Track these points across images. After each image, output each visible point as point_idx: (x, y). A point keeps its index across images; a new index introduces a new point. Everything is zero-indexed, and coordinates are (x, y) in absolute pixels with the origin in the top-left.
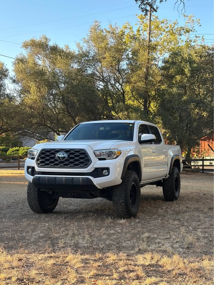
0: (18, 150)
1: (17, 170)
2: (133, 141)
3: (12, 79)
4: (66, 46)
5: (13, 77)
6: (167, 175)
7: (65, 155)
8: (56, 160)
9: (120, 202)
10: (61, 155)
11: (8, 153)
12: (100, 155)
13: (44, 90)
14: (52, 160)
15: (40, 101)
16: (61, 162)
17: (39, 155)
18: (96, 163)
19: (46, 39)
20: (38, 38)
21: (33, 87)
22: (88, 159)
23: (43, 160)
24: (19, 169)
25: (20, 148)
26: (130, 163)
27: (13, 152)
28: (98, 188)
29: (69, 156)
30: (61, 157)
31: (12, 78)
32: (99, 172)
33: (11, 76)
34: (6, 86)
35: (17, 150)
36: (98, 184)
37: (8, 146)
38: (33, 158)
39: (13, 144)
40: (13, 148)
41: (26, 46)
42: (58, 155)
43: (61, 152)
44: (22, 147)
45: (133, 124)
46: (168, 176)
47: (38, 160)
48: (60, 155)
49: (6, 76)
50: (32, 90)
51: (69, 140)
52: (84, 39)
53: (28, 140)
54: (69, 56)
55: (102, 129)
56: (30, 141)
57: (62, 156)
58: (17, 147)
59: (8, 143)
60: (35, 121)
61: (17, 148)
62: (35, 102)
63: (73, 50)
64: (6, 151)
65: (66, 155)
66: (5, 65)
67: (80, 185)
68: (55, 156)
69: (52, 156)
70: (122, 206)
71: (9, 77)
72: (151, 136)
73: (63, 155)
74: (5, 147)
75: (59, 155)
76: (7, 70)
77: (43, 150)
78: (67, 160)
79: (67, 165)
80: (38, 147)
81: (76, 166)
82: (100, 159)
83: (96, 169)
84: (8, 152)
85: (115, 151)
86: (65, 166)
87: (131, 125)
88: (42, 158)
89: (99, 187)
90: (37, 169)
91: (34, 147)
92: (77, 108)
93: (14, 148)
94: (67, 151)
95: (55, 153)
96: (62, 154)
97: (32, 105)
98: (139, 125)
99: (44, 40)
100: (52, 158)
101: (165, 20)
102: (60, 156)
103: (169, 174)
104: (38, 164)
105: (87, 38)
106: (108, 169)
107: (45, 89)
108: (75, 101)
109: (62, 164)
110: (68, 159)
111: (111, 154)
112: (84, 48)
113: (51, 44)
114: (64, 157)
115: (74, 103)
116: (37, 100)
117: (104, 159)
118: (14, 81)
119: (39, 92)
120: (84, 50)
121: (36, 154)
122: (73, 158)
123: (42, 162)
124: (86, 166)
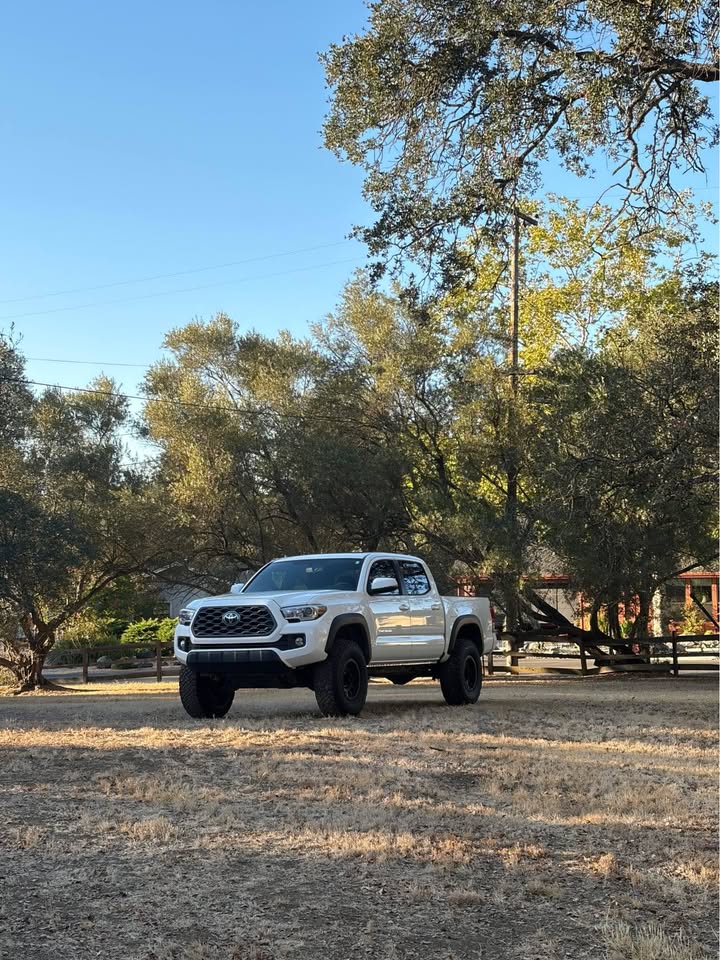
0: (155, 629)
1: (154, 681)
2: (355, 590)
3: (137, 425)
4: (283, 333)
5: (142, 421)
6: (444, 654)
8: (223, 625)
11: (124, 638)
12: (292, 614)
13: (225, 462)
14: (217, 625)
15: (212, 492)
16: (230, 628)
17: (197, 618)
18: (284, 628)
19: (228, 322)
20: (207, 321)
21: (194, 456)
22: (271, 621)
23: (203, 625)
24: (159, 680)
25: (160, 621)
26: (342, 627)
27: (140, 633)
28: (287, 667)
29: (242, 617)
30: (231, 619)
31: (138, 423)
32: (288, 642)
33: (136, 418)
34: (123, 450)
35: (151, 629)
36: (287, 660)
37: (125, 617)
38: (187, 624)
39: (137, 612)
40: (140, 621)
41: (173, 342)
42: (225, 616)
43: (229, 612)
44: (167, 619)
45: (362, 561)
46: (447, 656)
47: (195, 625)
48: (229, 616)
49: (120, 417)
50: (191, 466)
51: (251, 591)
52: (330, 316)
53: (183, 594)
54: (292, 361)
55: (310, 570)
56: (188, 597)
57: (232, 617)
58: (153, 619)
59: (125, 607)
60: (200, 543)
61: (150, 621)
62: (200, 496)
63: (303, 340)
64: (119, 632)
65: (237, 616)
66: (117, 386)
67: (259, 662)
68: (221, 618)
69: (217, 618)
71: (128, 418)
72: (389, 581)
73: (234, 615)
74: (113, 620)
75: (227, 616)
76: (123, 399)
77: (202, 609)
78: (240, 624)
79: (239, 631)
80: (196, 605)
81: (252, 633)
82: (290, 621)
83: (285, 637)
84: (123, 636)
85: (316, 607)
86: (237, 633)
87: (358, 562)
88: (201, 622)
89: (289, 665)
90: (194, 640)
91: (190, 605)
92: (311, 506)
93: (144, 622)
94: (239, 610)
95: (222, 614)
96: (231, 614)
97: (191, 502)
98: (372, 562)
99: (221, 327)
100: (216, 621)
101: (605, 209)
102: (229, 618)
103: (448, 653)
104: (196, 632)
105: (336, 315)
106: (302, 636)
107: (226, 459)
108: (305, 488)
109: (232, 631)
110: (241, 622)
111: (307, 613)
112: (332, 337)
113: (241, 333)
114: (235, 620)
115: (302, 492)
116: (204, 490)
117: (297, 621)
118: (144, 432)
119: (211, 467)
120: (332, 342)
121: (192, 615)
122: (248, 620)
123: (201, 629)
124: (269, 632)
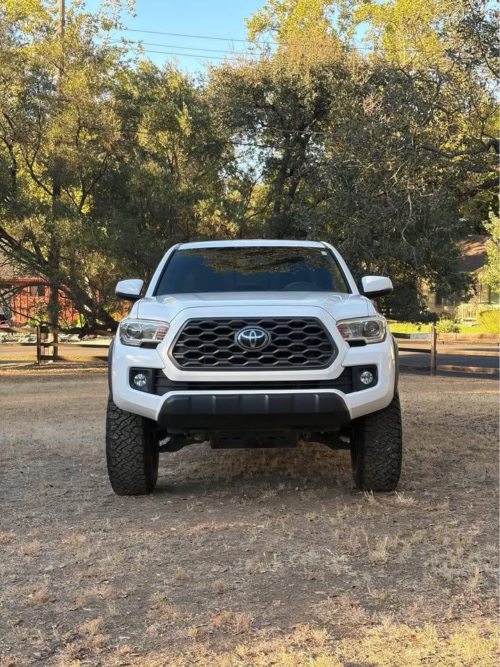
7: (263, 334)
8: (236, 349)
9: (387, 452)
10: (253, 335)
14: (223, 350)
16: (250, 355)
17: (180, 336)
18: (348, 356)
22: (328, 343)
29: (273, 337)
30: (253, 340)
32: (352, 378)
36: (353, 409)
38: (147, 346)
43: (248, 327)
47: (176, 349)
48: (250, 335)
57: (256, 337)
65: (265, 334)
68: (232, 337)
69: (224, 337)
70: (390, 461)
73: (258, 333)
75: (245, 334)
77: (193, 321)
78: (270, 349)
81: (296, 363)
82: (352, 344)
83: (348, 370)
86: (267, 364)
88: (189, 343)
89: (351, 416)
90: (176, 374)
94: (266, 323)
95: (232, 331)
96: (253, 331)
100: (221, 343)
102: (250, 338)
104: (180, 361)
106: (372, 369)
109: (254, 361)
110: (272, 346)
111: (372, 330)
114: (259, 342)
117: (362, 343)
121: (169, 333)
122: (285, 343)
123: (189, 356)
124: (324, 362)
